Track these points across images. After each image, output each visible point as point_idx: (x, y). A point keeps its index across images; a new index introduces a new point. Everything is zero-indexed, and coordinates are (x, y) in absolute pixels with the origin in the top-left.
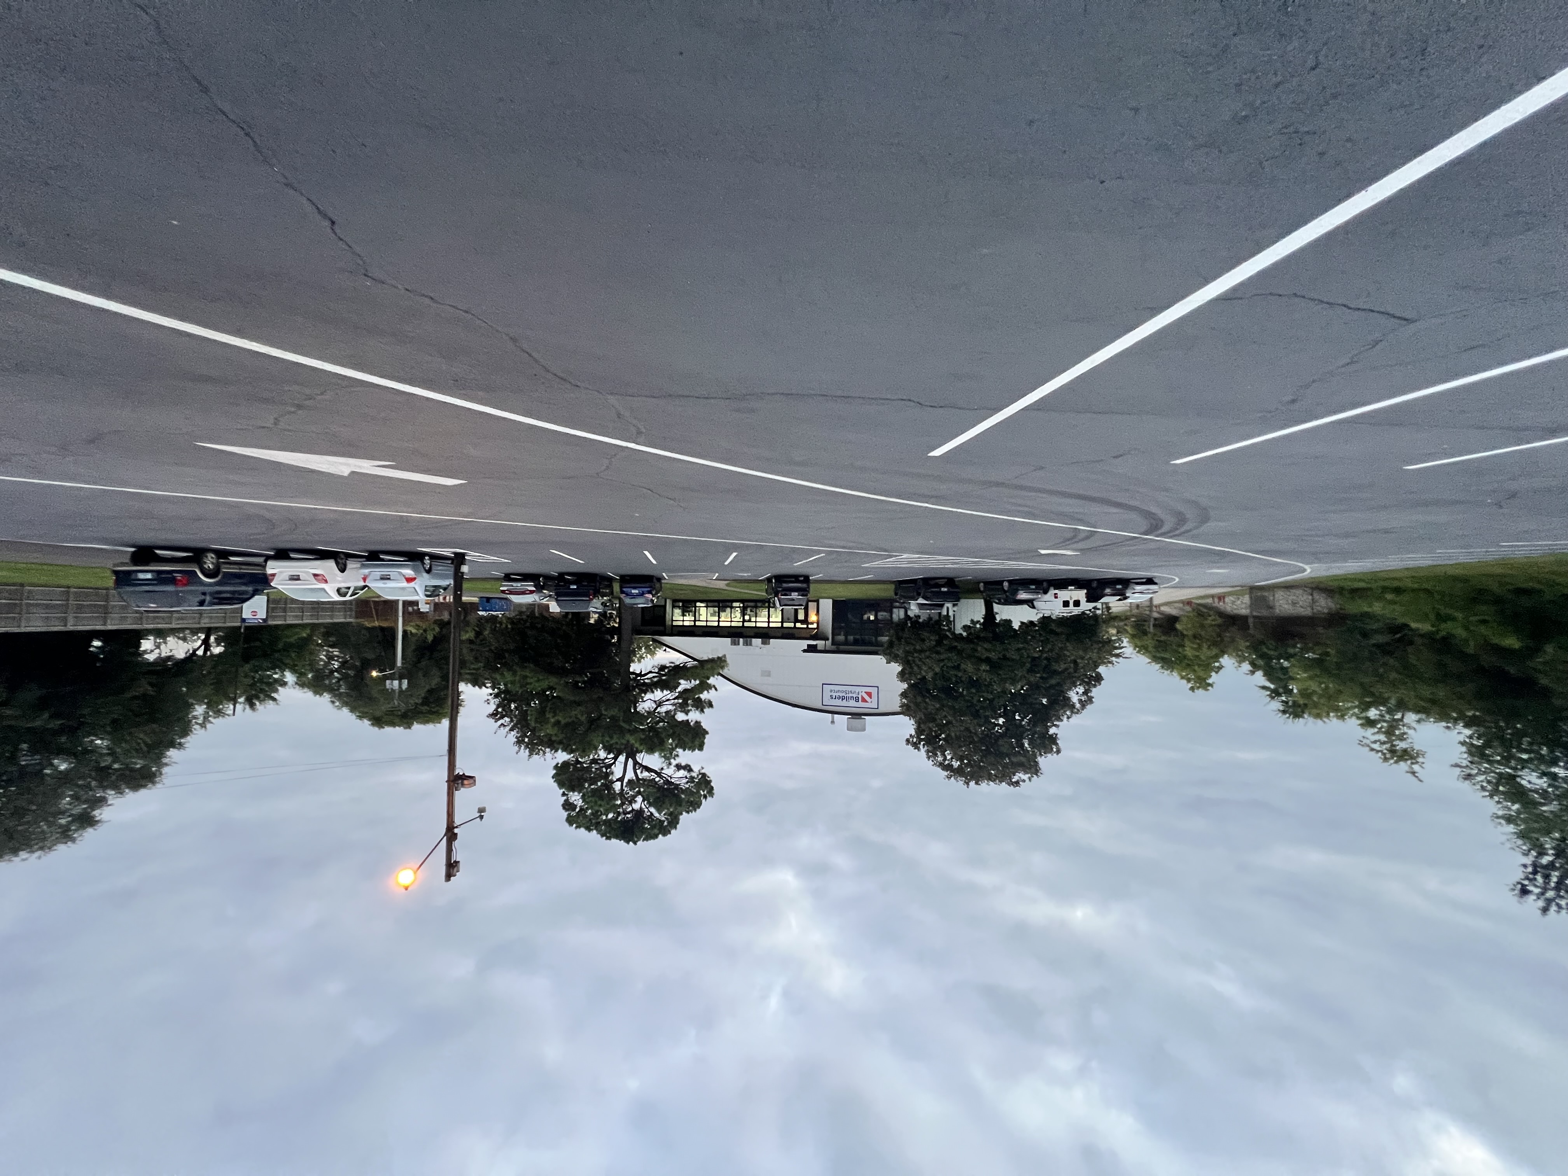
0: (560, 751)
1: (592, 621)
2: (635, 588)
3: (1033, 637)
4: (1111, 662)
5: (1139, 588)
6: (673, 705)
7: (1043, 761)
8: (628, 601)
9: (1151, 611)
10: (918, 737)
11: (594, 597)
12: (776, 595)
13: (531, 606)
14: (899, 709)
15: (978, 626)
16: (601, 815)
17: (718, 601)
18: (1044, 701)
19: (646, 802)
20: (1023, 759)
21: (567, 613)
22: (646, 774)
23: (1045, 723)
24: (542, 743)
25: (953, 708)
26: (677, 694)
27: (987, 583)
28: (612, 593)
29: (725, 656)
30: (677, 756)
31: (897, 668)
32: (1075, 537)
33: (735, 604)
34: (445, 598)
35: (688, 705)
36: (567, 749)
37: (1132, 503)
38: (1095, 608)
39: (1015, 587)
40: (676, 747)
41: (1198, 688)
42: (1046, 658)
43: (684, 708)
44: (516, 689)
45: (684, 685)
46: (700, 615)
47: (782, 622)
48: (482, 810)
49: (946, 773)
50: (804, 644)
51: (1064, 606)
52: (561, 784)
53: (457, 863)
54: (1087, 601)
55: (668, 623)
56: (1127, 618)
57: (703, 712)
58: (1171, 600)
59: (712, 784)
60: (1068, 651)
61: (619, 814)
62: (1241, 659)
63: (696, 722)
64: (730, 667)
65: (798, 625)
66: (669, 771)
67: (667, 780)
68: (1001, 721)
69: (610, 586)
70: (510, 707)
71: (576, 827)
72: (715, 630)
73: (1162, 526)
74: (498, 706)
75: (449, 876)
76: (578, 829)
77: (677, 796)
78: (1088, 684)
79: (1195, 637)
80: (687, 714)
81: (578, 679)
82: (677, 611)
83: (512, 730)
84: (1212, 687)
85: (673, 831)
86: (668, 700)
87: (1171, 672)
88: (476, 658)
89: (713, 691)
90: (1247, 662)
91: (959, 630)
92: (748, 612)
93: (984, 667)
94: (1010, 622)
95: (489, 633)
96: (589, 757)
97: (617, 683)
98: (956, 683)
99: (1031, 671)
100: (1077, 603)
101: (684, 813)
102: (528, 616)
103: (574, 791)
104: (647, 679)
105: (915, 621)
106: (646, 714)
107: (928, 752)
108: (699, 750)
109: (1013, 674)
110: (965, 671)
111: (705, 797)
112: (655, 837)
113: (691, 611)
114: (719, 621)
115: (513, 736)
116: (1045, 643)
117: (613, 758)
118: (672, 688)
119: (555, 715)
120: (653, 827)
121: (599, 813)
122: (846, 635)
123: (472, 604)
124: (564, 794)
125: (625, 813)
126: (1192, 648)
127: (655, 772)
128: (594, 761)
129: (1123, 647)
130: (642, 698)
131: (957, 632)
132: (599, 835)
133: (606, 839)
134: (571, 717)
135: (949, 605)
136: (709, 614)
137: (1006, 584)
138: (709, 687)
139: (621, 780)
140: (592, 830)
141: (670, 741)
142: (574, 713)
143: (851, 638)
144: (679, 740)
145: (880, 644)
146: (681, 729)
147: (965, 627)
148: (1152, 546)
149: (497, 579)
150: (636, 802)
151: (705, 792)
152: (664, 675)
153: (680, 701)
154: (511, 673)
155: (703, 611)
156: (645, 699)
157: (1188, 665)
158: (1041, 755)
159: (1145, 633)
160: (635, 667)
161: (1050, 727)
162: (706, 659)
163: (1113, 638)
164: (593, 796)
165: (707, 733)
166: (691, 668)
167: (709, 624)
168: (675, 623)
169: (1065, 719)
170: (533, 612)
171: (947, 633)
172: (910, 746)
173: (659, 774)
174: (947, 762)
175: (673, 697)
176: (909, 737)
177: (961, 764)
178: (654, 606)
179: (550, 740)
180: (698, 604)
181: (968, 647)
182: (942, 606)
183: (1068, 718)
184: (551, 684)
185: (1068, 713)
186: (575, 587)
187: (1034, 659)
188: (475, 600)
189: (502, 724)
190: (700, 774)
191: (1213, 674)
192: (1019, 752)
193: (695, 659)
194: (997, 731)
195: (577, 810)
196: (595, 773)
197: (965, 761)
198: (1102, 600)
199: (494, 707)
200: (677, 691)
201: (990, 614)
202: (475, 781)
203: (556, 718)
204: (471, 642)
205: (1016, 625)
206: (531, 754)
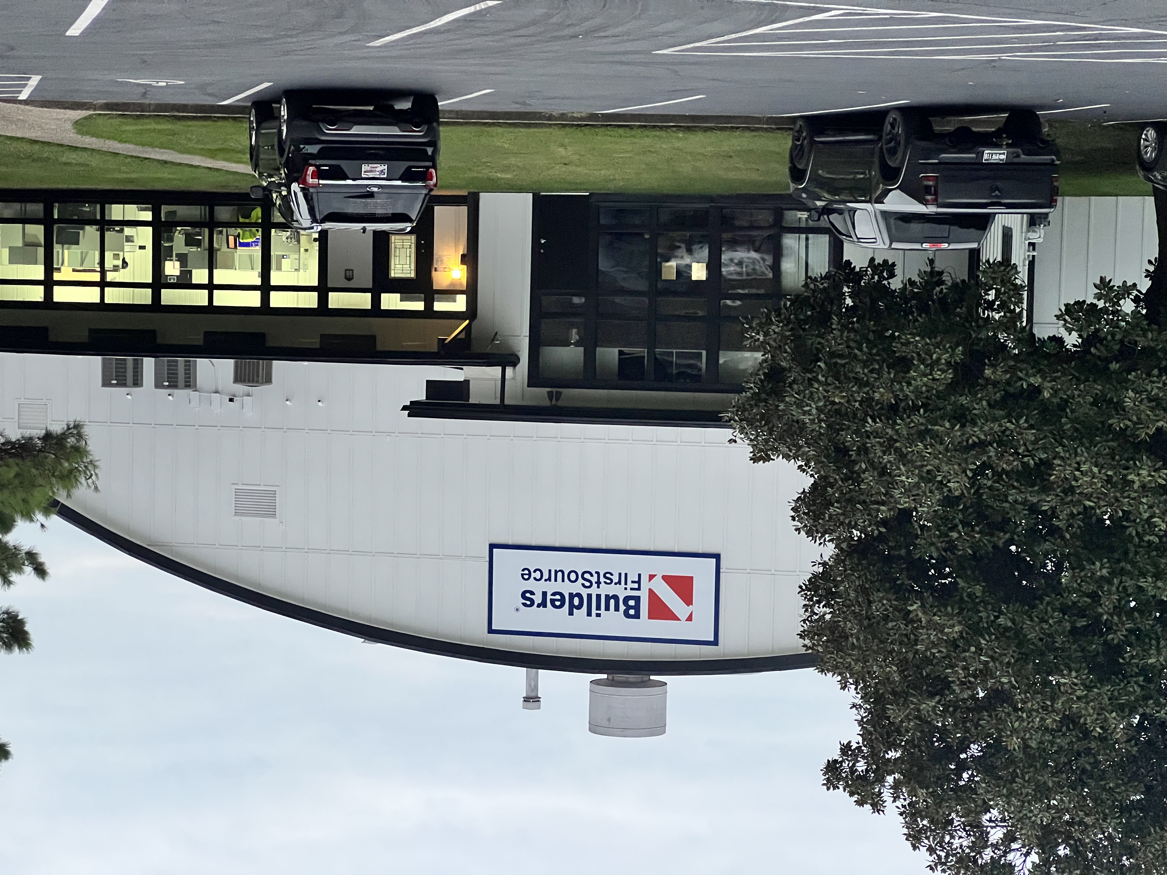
10: (873, 756)
12: (296, 176)
14: (797, 645)
17: (47, 197)
29: (77, 430)
31: (791, 478)
33: (116, 212)
47: (322, 289)
50: (414, 380)
65: (391, 301)
72: (34, 320)
91: (1048, 323)
92: (179, 243)
93: (1144, 473)
105: (873, 284)
107: (912, 813)
110: (1069, 490)
114: (49, 283)
122: (590, 344)
135: (1014, 220)
138: (8, 562)
143: (609, 355)
145: (732, 383)
147: (1075, 313)
167: (7, 294)
172: (839, 793)
176: (836, 755)
182: (983, 223)
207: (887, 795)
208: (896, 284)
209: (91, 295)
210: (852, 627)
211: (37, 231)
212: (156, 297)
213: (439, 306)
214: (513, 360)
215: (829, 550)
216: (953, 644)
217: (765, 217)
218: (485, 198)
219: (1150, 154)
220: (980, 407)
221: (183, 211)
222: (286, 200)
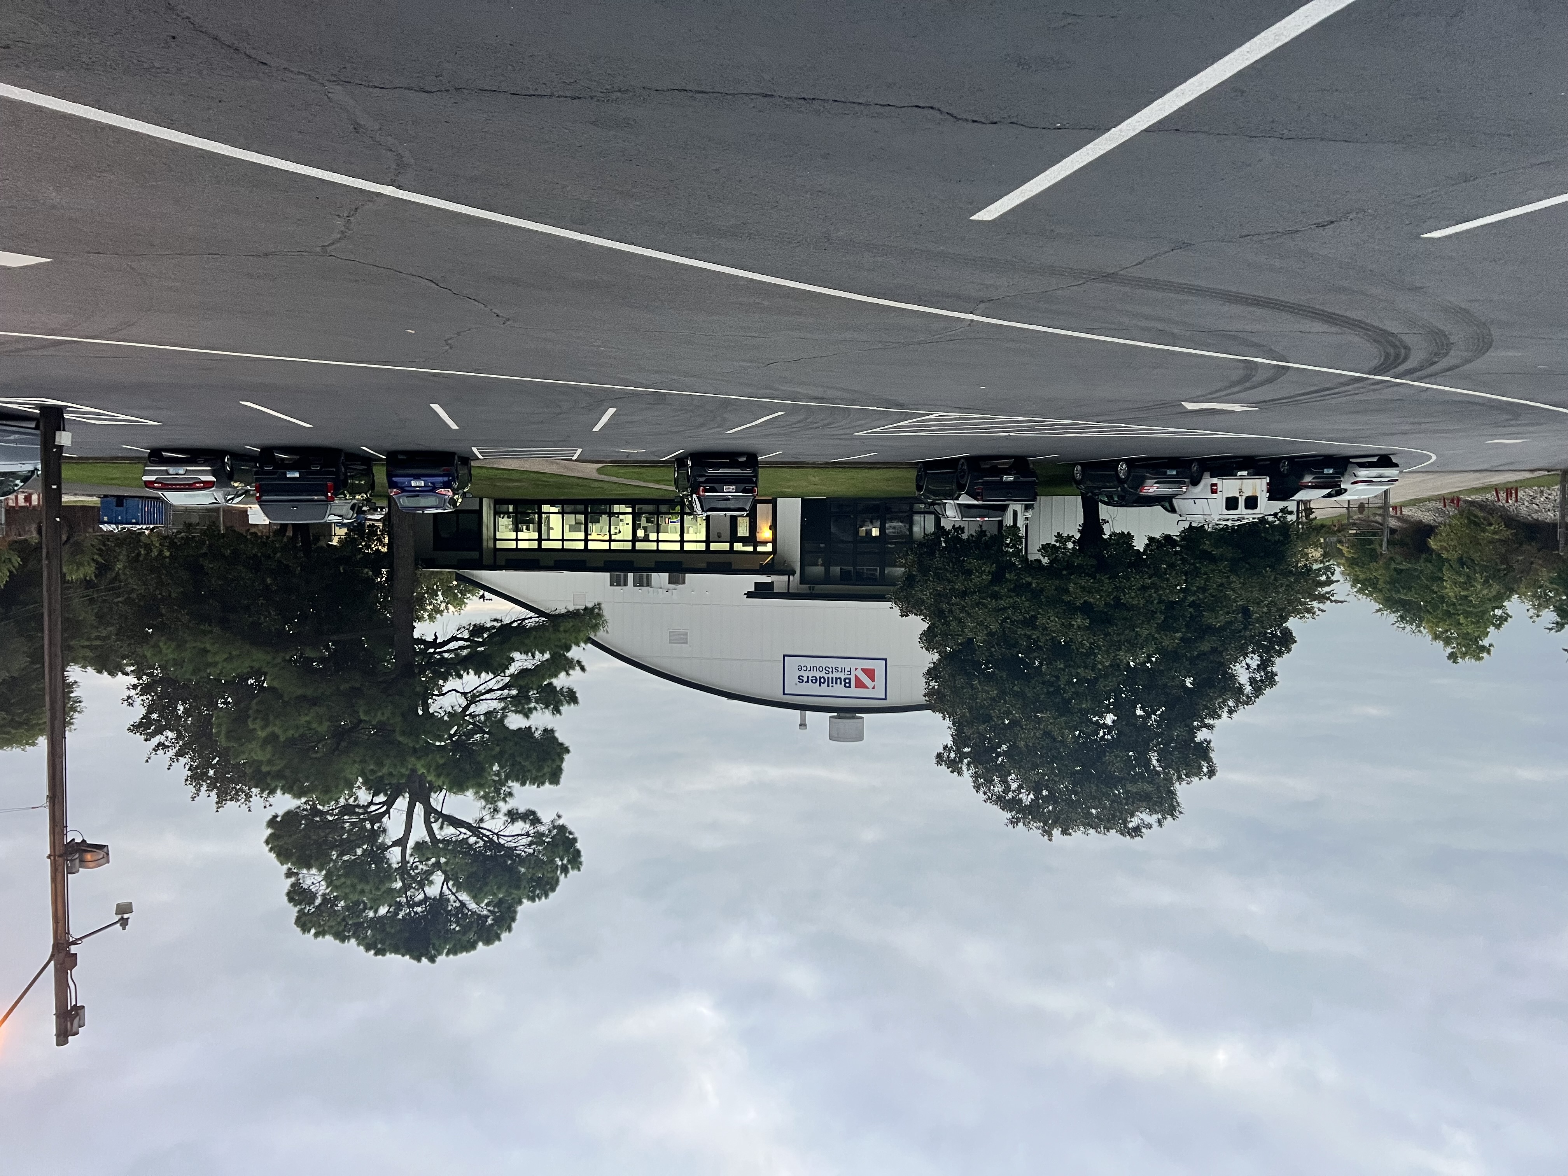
0: (279, 792)
1: (335, 542)
2: (417, 477)
3: (1171, 566)
4: (1310, 611)
5: (1363, 473)
6: (501, 699)
7: (1183, 790)
8: (404, 501)
9: (1385, 515)
10: (958, 751)
11: (335, 495)
12: (695, 491)
13: (211, 512)
14: (922, 700)
15: (1070, 545)
16: (364, 910)
17: (586, 502)
18: (1188, 682)
19: (451, 883)
20: (1147, 787)
21: (284, 527)
22: (449, 831)
23: (1188, 721)
24: (242, 777)
25: (1021, 695)
26: (507, 679)
27: (1088, 466)
28: (372, 486)
29: (598, 606)
30: (510, 794)
31: (918, 624)
32: (1247, 378)
33: (616, 508)
34: (28, 499)
35: (529, 700)
36: (293, 788)
37: (1354, 314)
38: (1284, 511)
39: (1140, 472)
40: (508, 778)
41: (1464, 655)
42: (1192, 604)
43: (520, 703)
44: (185, 674)
45: (521, 661)
46: (549, 528)
47: (708, 542)
48: (124, 909)
49: (1009, 815)
50: (749, 582)
51: (1228, 508)
52: (283, 855)
53: (78, 1010)
54: (1270, 499)
55: (487, 544)
56: (1342, 528)
57: (559, 712)
58: (1421, 496)
59: (578, 845)
60: (1233, 590)
61: (399, 906)
62: (1542, 602)
63: (546, 730)
64: (610, 627)
65: (738, 547)
66: (494, 824)
67: (491, 840)
68: (1109, 719)
69: (368, 473)
70: (175, 709)
71: (316, 935)
72: (580, 557)
73: (1405, 359)
74: (150, 711)
75: (63, 1036)
76: (320, 938)
77: (512, 870)
78: (1268, 650)
79: (1461, 562)
80: (528, 717)
81: (309, 653)
82: (505, 523)
83: (180, 754)
84: (1489, 652)
85: (504, 936)
86: (491, 690)
87: (1418, 626)
88: (100, 617)
89: (576, 672)
90: (1551, 608)
91: (1034, 554)
92: (643, 522)
93: (1079, 621)
94: (1129, 536)
95: (125, 567)
96: (337, 802)
97: (390, 663)
98: (1028, 651)
99: (1165, 627)
100: (1251, 503)
101: (525, 901)
102: (203, 533)
103: (309, 867)
104: (448, 651)
105: (954, 537)
106: (446, 718)
107: (976, 776)
108: (551, 783)
109: (1133, 634)
110: (1045, 629)
111: (565, 870)
112: (472, 946)
113: (532, 521)
114: (586, 541)
115: (182, 768)
116: (1191, 575)
117: (384, 803)
118: (498, 668)
119: (266, 725)
120: (465, 930)
121: (361, 907)
122: (827, 565)
123: (85, 509)
124: (289, 874)
125: (411, 904)
126: (1455, 583)
127: (468, 826)
128: (348, 809)
129: (1333, 582)
130: (440, 688)
131: (1031, 557)
132: (362, 948)
133: (376, 954)
134: (297, 727)
135: (1018, 507)
136: (566, 528)
137: (1122, 467)
138: (569, 665)
139: (401, 842)
140: (349, 938)
141: (496, 768)
142: (303, 719)
143: (836, 570)
144: (513, 765)
145: (891, 582)
146: (516, 744)
147: (1046, 549)
148: (1387, 394)
149: (136, 460)
150: (431, 883)
151: (565, 861)
152: (481, 644)
153: (514, 692)
154: (174, 645)
155: (555, 521)
156: (445, 690)
157: (1448, 614)
158: (1180, 779)
159: (1374, 556)
160: (423, 630)
161: (1199, 728)
162: (563, 611)
163: (1315, 566)
164: (346, 875)
165: (567, 751)
166: (531, 628)
167: (568, 545)
168: (500, 545)
169: (1225, 715)
170: (214, 524)
171: (1013, 559)
172: (943, 767)
173: (475, 830)
174: (1011, 795)
175: (500, 685)
176: (941, 750)
177: (1037, 798)
178: (457, 512)
179: (258, 771)
180: (545, 508)
181: (1050, 586)
182: (1004, 508)
183: (1231, 712)
184: (256, 665)
185: (1231, 703)
186: (297, 475)
187: (1171, 605)
188: (94, 501)
189: (160, 744)
190: (554, 827)
191: (1491, 629)
192: (1142, 774)
193: (540, 613)
194: (1102, 738)
195: (318, 901)
196: (350, 832)
197: (1045, 793)
198: (1298, 497)
199: (143, 711)
200: (508, 672)
201: (1092, 525)
202: (108, 854)
203: (269, 730)
204: (87, 584)
205: (1140, 544)
206: (220, 802)
207: (964, 768)
208: (965, 536)
209: (605, 546)
210: (947, 692)
211: (581, 518)
212: (634, 546)
213: (760, 549)
214: (793, 573)
215: (936, 657)
216: (993, 699)
217: (906, 507)
218: (780, 501)
219: (1078, 477)
220: (1004, 592)
221: (645, 508)
222: (691, 502)
